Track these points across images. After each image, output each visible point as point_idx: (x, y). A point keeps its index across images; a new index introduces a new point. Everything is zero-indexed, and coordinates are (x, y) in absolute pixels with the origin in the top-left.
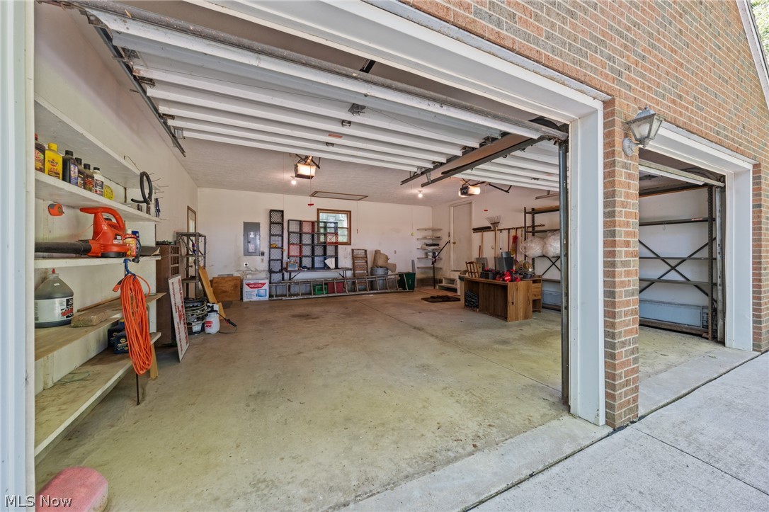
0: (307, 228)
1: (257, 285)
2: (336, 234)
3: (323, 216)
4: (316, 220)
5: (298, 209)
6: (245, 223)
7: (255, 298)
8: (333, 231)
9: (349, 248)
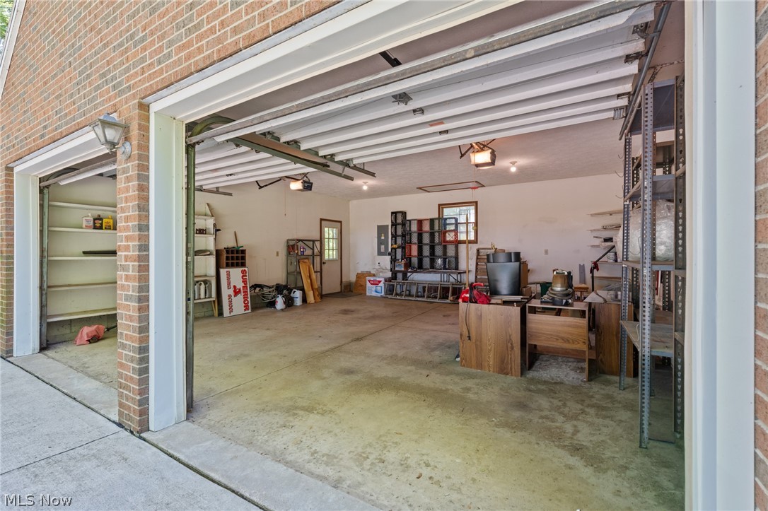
0: (426, 227)
1: (375, 282)
2: (456, 231)
3: (448, 212)
4: (437, 216)
5: (420, 208)
6: (378, 226)
7: (374, 294)
8: (453, 227)
9: (474, 247)
